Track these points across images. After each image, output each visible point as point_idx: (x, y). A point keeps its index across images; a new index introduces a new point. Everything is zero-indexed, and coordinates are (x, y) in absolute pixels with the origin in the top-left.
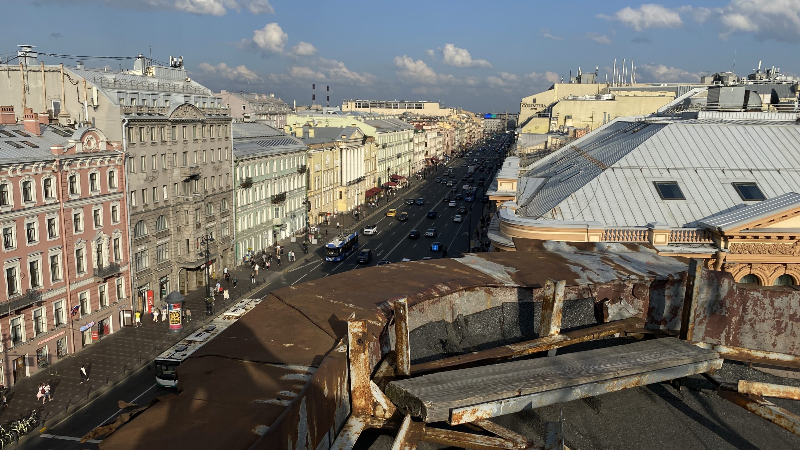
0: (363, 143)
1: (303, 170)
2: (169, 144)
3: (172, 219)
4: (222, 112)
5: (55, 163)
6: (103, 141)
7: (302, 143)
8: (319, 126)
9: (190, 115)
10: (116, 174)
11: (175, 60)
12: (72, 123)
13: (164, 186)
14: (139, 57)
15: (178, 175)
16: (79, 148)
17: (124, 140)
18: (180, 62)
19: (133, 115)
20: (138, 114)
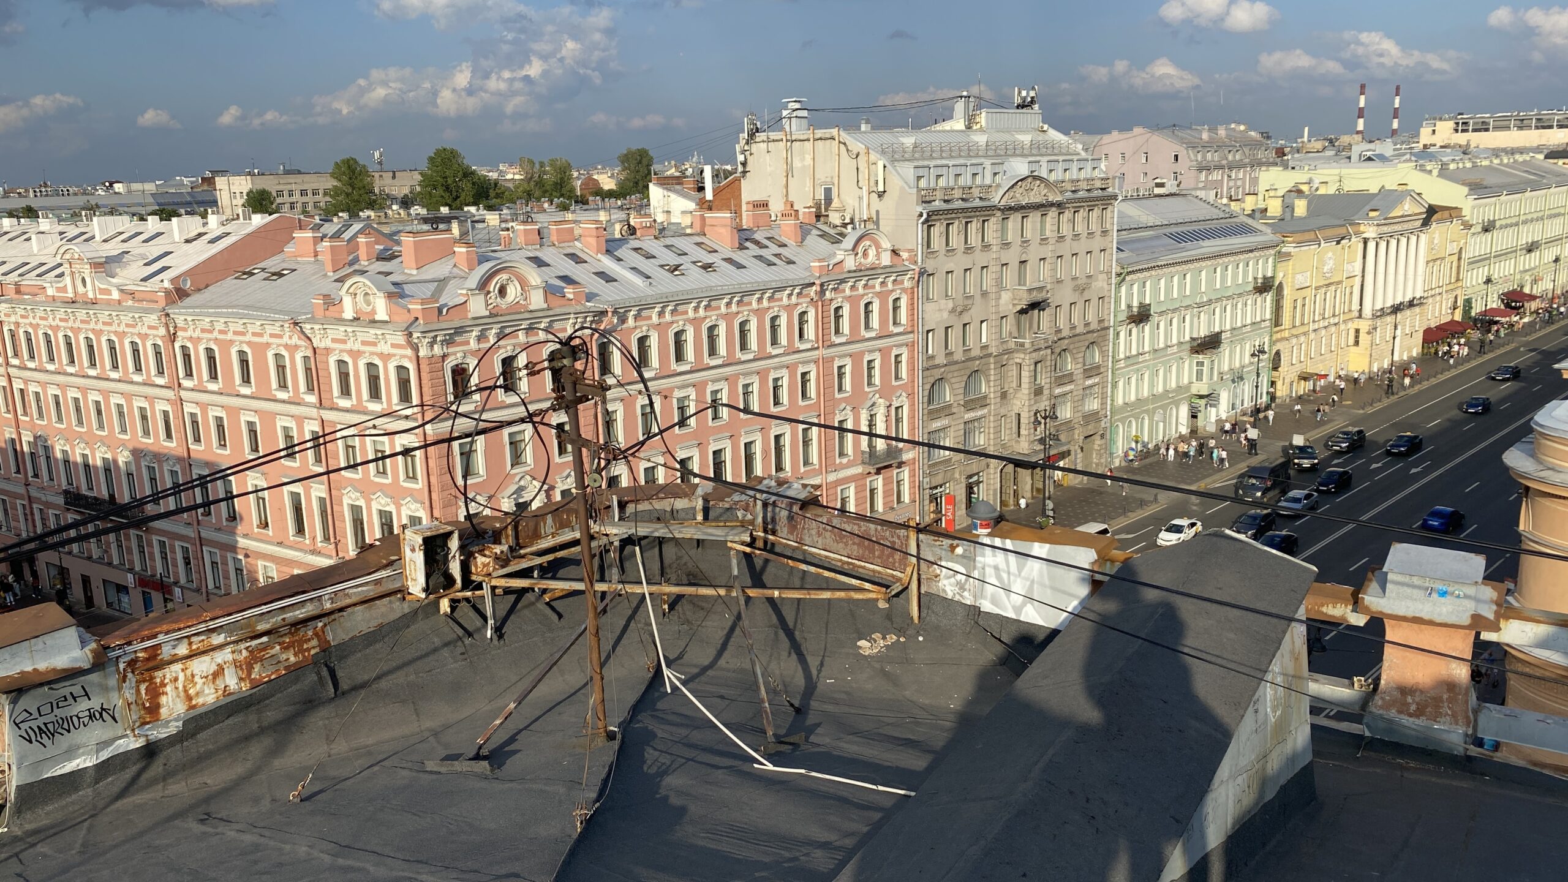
0: (1426, 223)
1: (1264, 287)
2: (994, 248)
3: (992, 378)
4: (1098, 184)
5: (814, 288)
6: (886, 250)
7: (1269, 231)
8: (1321, 191)
9: (1037, 195)
10: (903, 303)
11: (1024, 93)
12: (848, 220)
13: (982, 322)
14: (961, 97)
15: (1009, 302)
16: (850, 263)
17: (920, 247)
18: (1032, 98)
19: (938, 204)
20: (945, 201)
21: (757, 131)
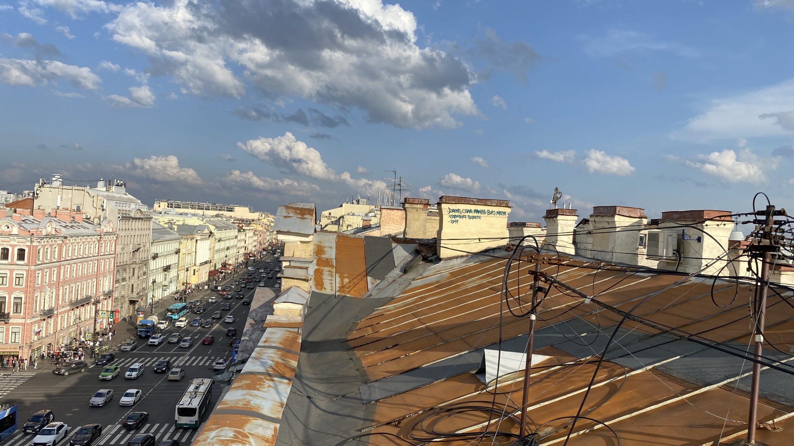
0: (210, 236)
1: (178, 252)
2: (130, 230)
3: (128, 272)
4: (148, 214)
5: (99, 237)
6: (111, 227)
7: (177, 234)
9: (139, 215)
10: (113, 244)
11: (118, 182)
12: (89, 217)
13: (127, 253)
15: (131, 248)
16: (105, 230)
17: (118, 227)
18: (122, 183)
20: (122, 214)
21: (45, 183)
